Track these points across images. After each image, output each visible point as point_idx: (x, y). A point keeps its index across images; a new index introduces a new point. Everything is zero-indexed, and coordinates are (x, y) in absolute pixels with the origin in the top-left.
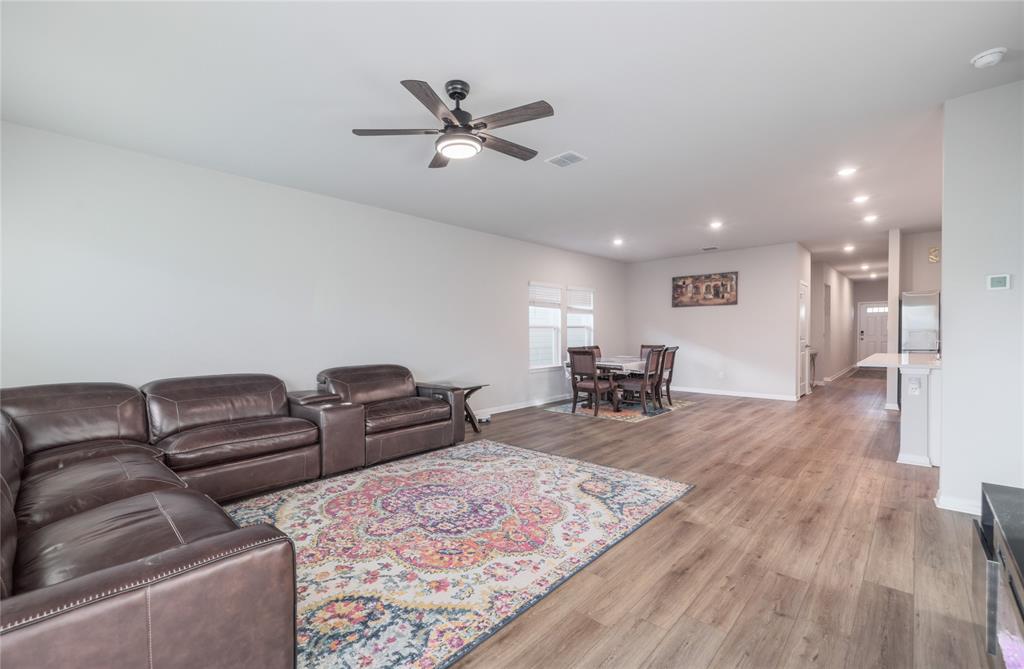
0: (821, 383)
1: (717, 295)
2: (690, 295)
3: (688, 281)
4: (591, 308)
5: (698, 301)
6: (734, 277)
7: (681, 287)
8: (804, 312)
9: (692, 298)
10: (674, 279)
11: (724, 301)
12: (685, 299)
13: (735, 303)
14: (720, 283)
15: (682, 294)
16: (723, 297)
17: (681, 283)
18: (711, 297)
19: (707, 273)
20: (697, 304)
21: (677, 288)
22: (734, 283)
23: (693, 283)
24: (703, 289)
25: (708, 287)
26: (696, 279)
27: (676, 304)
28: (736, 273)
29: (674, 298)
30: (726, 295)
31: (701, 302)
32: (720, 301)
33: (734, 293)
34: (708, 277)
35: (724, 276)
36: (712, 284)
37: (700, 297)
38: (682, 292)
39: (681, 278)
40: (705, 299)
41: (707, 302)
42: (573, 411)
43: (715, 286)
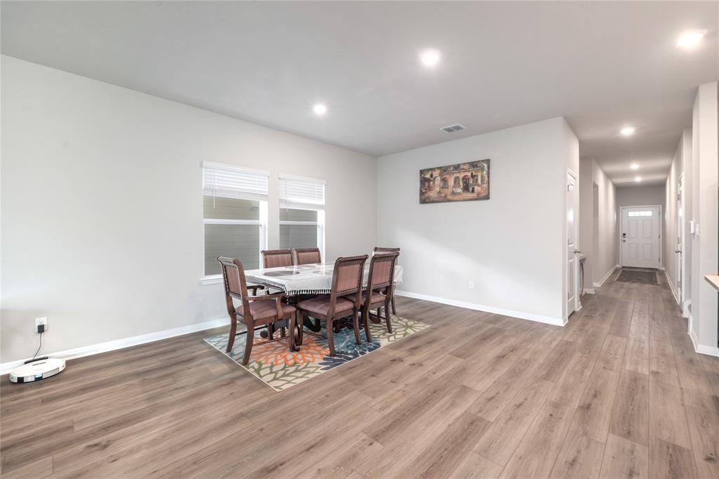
0: (591, 291)
1: (466, 188)
2: (437, 189)
3: (436, 173)
4: (322, 202)
5: (446, 196)
6: (486, 165)
7: (428, 180)
8: (572, 216)
9: (440, 192)
10: (422, 172)
11: (474, 195)
12: (433, 194)
13: (487, 197)
14: (469, 174)
15: (430, 188)
16: (473, 191)
17: (428, 176)
18: (459, 190)
19: (456, 162)
20: (446, 200)
21: (425, 182)
22: (485, 173)
23: (441, 175)
24: (451, 182)
25: (457, 178)
26: (444, 170)
27: (423, 201)
28: (488, 161)
29: (422, 193)
30: (476, 188)
31: (449, 197)
32: (470, 195)
33: (486, 185)
34: (457, 167)
35: (474, 165)
36: (461, 176)
37: (448, 191)
38: (429, 186)
39: (429, 170)
40: (453, 193)
41: (456, 198)
42: (229, 349)
43: (464, 178)
